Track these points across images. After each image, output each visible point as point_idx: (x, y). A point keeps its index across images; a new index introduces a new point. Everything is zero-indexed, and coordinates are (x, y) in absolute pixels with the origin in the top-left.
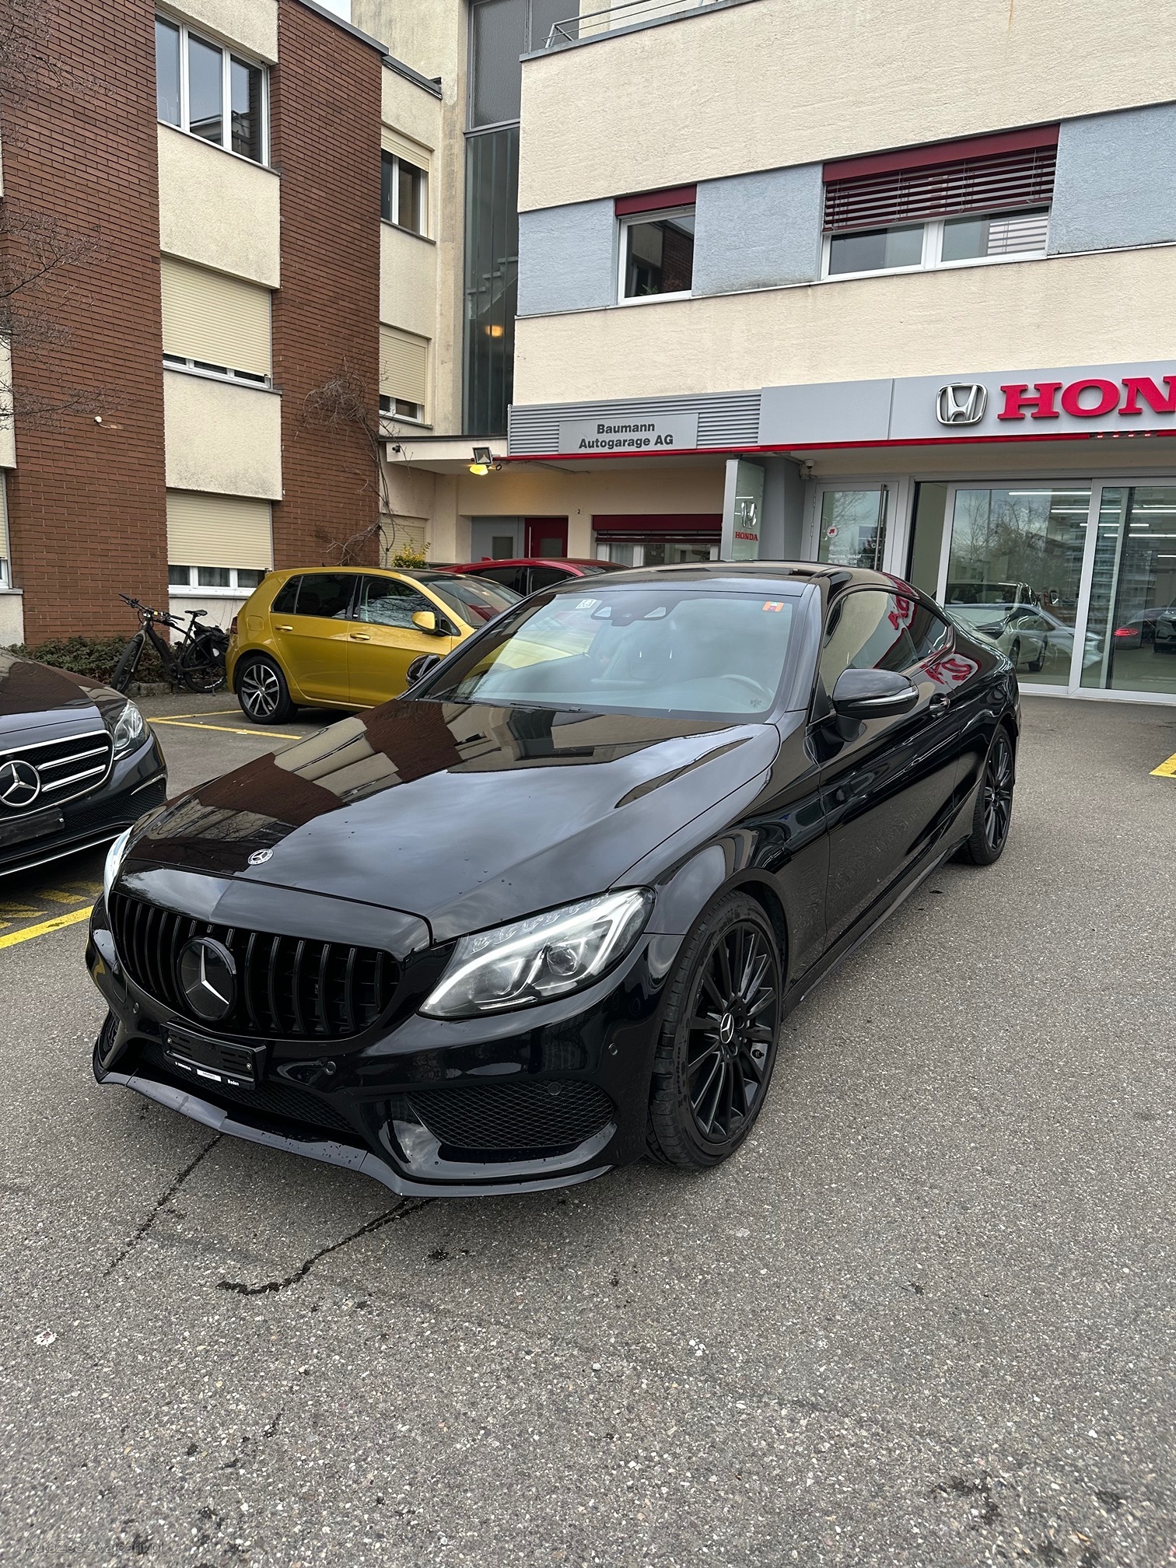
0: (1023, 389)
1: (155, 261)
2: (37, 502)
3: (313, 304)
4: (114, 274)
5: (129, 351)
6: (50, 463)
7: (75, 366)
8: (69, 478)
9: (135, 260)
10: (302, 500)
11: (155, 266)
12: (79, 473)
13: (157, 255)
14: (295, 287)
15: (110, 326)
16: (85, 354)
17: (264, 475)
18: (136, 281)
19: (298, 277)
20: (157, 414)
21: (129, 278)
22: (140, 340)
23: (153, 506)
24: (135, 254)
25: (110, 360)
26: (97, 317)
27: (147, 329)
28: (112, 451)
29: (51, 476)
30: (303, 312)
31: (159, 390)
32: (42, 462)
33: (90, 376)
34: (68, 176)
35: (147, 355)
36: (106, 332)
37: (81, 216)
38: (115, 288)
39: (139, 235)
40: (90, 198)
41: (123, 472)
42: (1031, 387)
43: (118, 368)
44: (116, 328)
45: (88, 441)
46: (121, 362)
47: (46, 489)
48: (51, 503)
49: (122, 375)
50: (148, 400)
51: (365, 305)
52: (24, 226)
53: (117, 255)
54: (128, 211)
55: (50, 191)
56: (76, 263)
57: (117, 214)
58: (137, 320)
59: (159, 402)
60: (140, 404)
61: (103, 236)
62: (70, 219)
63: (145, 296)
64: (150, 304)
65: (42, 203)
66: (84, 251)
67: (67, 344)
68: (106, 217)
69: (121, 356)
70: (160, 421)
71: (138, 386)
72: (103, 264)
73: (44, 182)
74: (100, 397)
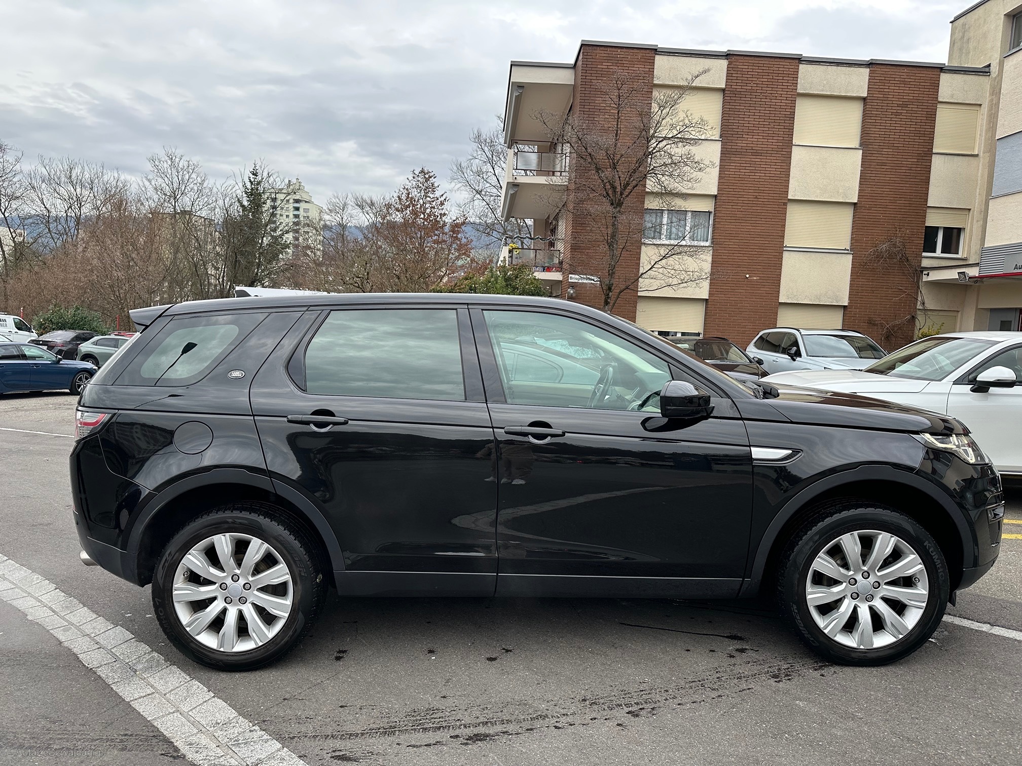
1: (785, 204)
2: (716, 312)
3: (878, 206)
4: (763, 214)
5: (766, 245)
6: (723, 296)
7: (740, 255)
8: (730, 302)
9: (774, 206)
10: (861, 305)
11: (785, 207)
12: (736, 299)
13: (786, 201)
14: (867, 200)
15: (759, 236)
16: (745, 250)
17: (838, 294)
18: (774, 215)
19: (868, 195)
20: (778, 271)
21: (771, 214)
22: (773, 240)
23: (771, 311)
24: (774, 203)
25: (757, 250)
26: (753, 233)
27: (777, 234)
28: (754, 289)
29: (723, 301)
30: (870, 211)
31: (780, 260)
32: (719, 296)
33: (746, 258)
34: (746, 179)
35: (776, 246)
36: (756, 239)
37: (750, 194)
38: (762, 220)
39: (778, 195)
40: (755, 186)
41: (757, 297)
43: (760, 253)
44: (761, 236)
45: (742, 285)
46: (761, 250)
47: (720, 306)
48: (721, 312)
49: (761, 256)
50: (774, 265)
51: (916, 200)
52: (724, 204)
53: (765, 206)
54: (773, 187)
55: (737, 187)
56: (745, 213)
57: (768, 189)
58: (772, 231)
59: (780, 265)
60: (770, 267)
61: (759, 200)
62: (745, 196)
63: (778, 220)
64: (779, 223)
65: (733, 193)
66: (750, 208)
67: (737, 246)
68: (762, 192)
69: (762, 248)
70: (779, 273)
71: (770, 259)
72: (758, 211)
73: (735, 184)
74: (750, 267)
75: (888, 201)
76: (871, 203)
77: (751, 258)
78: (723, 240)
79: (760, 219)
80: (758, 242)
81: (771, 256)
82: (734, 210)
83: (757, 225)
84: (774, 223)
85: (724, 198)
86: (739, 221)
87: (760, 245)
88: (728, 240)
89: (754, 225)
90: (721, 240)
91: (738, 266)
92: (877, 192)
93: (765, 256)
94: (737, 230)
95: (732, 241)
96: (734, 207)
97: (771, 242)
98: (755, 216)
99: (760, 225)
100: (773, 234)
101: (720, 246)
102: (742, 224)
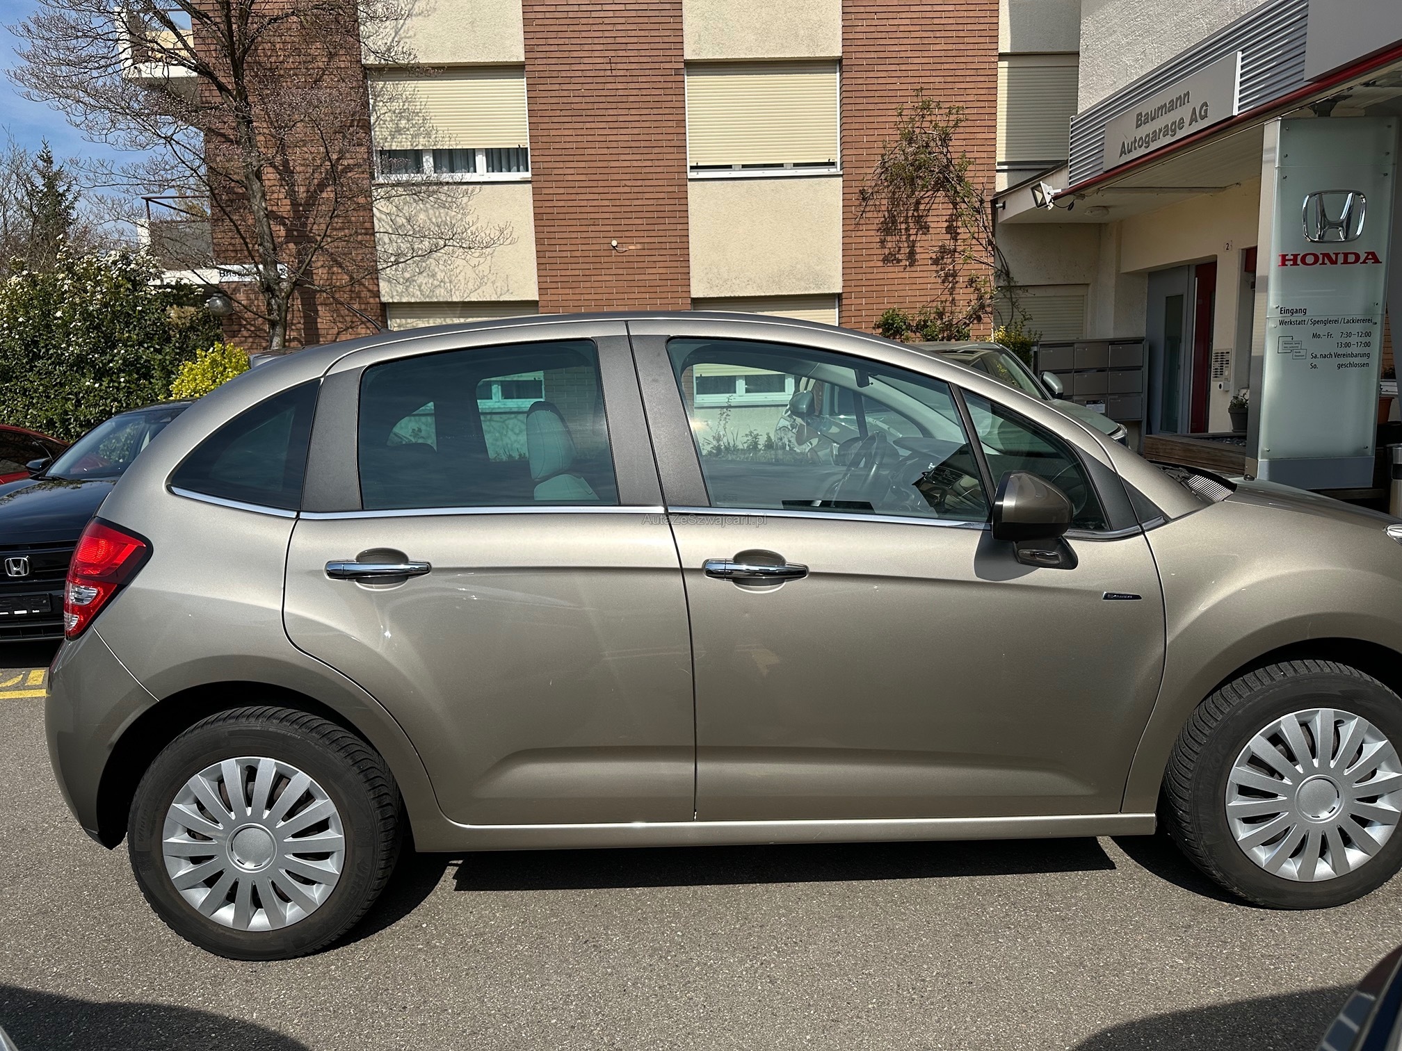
1: (679, 73)
3: (888, 61)
4: (632, 99)
5: (647, 170)
6: (567, 291)
7: (592, 197)
8: (587, 303)
9: (654, 79)
10: (869, 289)
11: (679, 79)
13: (681, 66)
14: (862, 49)
15: (627, 151)
16: (601, 184)
17: (819, 268)
18: (658, 98)
19: (866, 36)
20: (679, 227)
21: (650, 99)
22: (660, 157)
24: (655, 72)
25: (628, 183)
26: (614, 145)
27: (669, 144)
28: (631, 270)
32: (560, 291)
35: (668, 169)
36: (623, 157)
37: (597, 54)
38: (633, 112)
39: (661, 53)
40: (607, 34)
41: (643, 289)
43: (636, 190)
44: (636, 151)
45: (604, 265)
46: (639, 183)
49: (640, 196)
50: (670, 213)
51: (973, 40)
52: (542, 81)
53: (635, 79)
54: (646, 33)
55: (567, 41)
56: (592, 99)
57: (635, 40)
58: (658, 137)
59: (683, 214)
60: (662, 221)
61: (620, 66)
62: (586, 60)
63: (667, 111)
64: (671, 118)
65: (558, 54)
66: (600, 86)
67: (583, 177)
68: (623, 47)
69: (640, 177)
70: (684, 233)
71: (661, 202)
72: (621, 92)
73: (560, 35)
74: (617, 222)
75: (909, 48)
76: (873, 55)
77: (618, 203)
78: (550, 165)
79: (626, 112)
80: (627, 164)
81: (661, 195)
82: (565, 93)
83: (622, 125)
84: (659, 118)
85: (541, 68)
86: (579, 119)
87: (633, 170)
88: (561, 165)
89: (616, 125)
90: (546, 165)
91: (591, 222)
92: (882, 29)
93: (647, 196)
94: (580, 138)
95: (571, 165)
96: (565, 87)
97: (657, 163)
98: (614, 106)
99: (627, 125)
100: (660, 144)
101: (547, 178)
102: (588, 125)
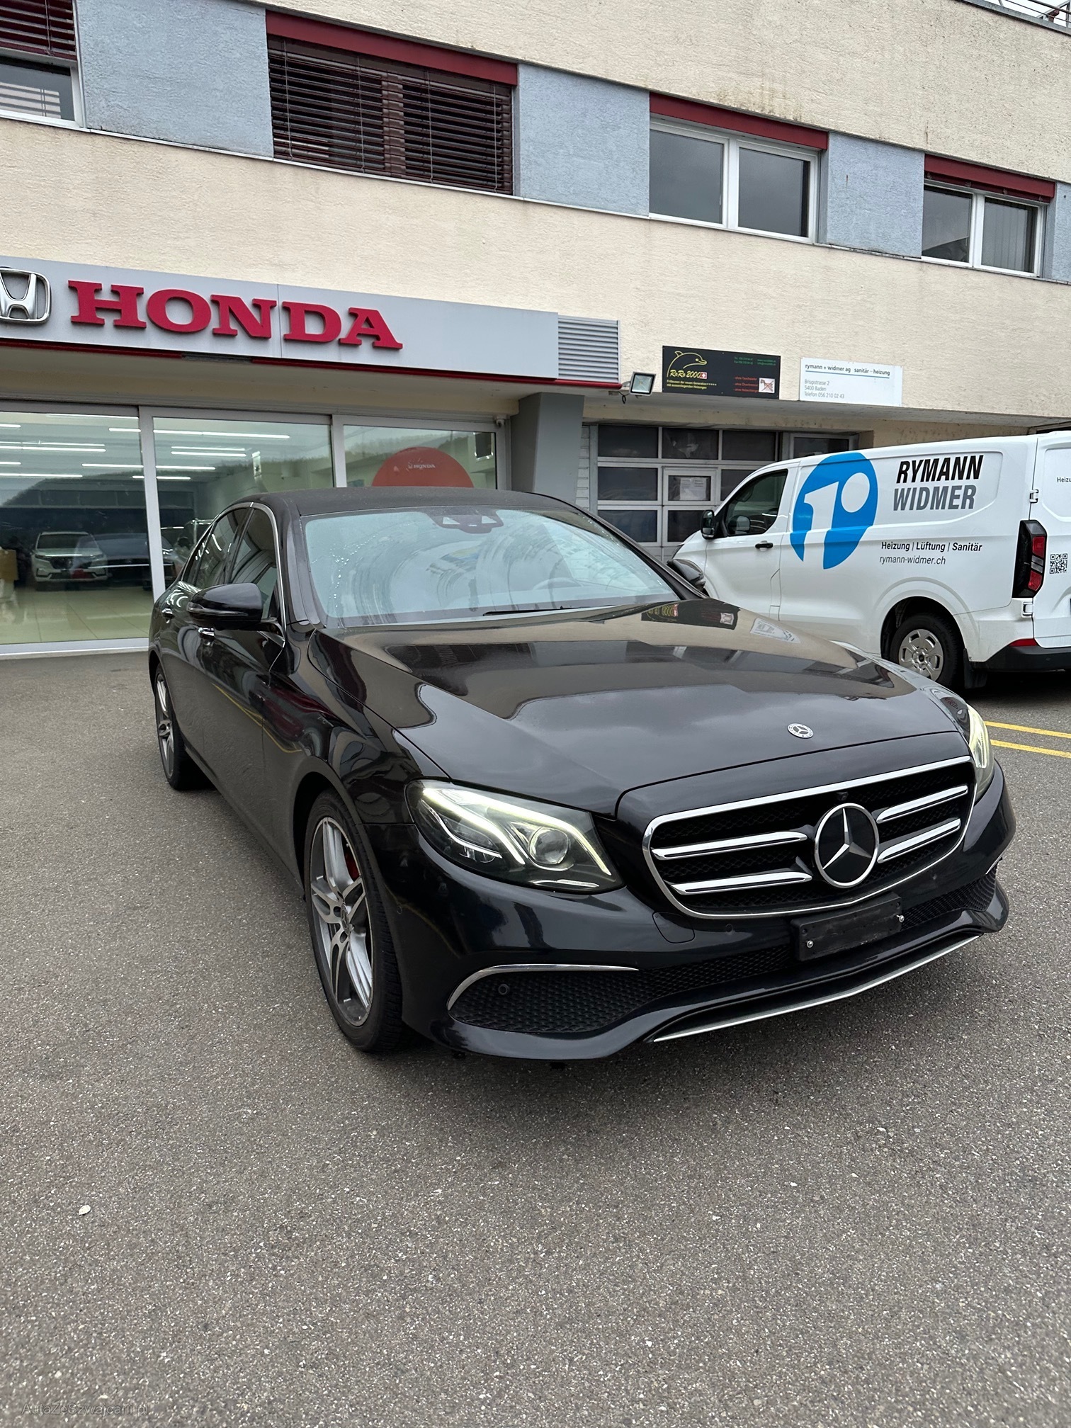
0: (97, 288)
42: (106, 288)
